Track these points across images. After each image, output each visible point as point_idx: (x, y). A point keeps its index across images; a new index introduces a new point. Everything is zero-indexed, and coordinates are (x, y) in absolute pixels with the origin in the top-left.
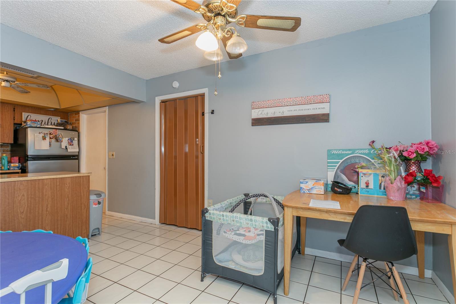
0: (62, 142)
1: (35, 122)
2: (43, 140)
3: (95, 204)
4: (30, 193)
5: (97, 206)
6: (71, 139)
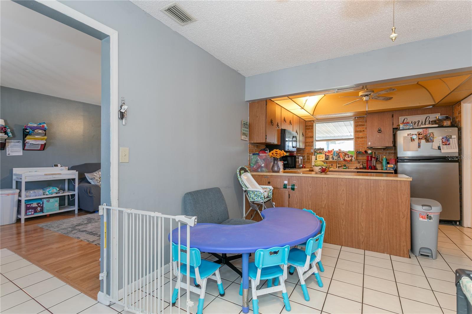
0: (433, 142)
1: (407, 124)
2: (411, 141)
3: (422, 218)
4: (348, 189)
5: (426, 220)
6: (447, 137)
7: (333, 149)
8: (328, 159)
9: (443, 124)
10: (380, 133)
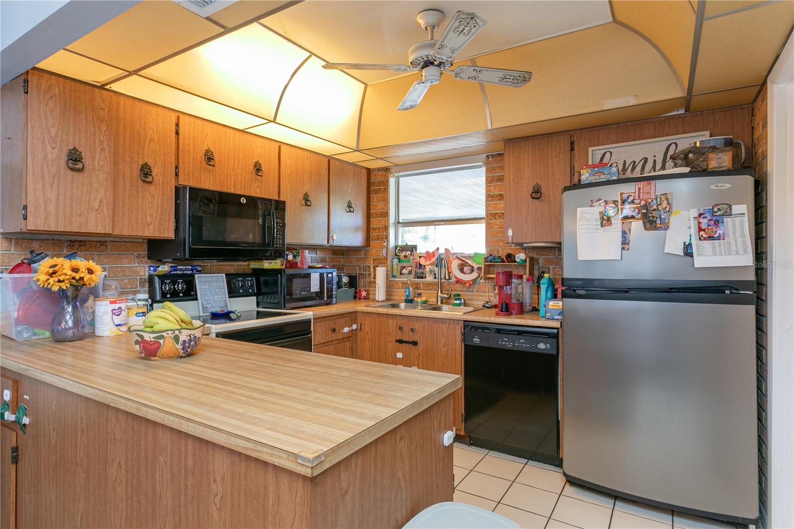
6: (716, 209)
7: (438, 249)
8: (422, 278)
9: (705, 163)
10: (537, 201)
